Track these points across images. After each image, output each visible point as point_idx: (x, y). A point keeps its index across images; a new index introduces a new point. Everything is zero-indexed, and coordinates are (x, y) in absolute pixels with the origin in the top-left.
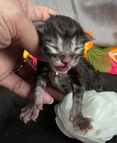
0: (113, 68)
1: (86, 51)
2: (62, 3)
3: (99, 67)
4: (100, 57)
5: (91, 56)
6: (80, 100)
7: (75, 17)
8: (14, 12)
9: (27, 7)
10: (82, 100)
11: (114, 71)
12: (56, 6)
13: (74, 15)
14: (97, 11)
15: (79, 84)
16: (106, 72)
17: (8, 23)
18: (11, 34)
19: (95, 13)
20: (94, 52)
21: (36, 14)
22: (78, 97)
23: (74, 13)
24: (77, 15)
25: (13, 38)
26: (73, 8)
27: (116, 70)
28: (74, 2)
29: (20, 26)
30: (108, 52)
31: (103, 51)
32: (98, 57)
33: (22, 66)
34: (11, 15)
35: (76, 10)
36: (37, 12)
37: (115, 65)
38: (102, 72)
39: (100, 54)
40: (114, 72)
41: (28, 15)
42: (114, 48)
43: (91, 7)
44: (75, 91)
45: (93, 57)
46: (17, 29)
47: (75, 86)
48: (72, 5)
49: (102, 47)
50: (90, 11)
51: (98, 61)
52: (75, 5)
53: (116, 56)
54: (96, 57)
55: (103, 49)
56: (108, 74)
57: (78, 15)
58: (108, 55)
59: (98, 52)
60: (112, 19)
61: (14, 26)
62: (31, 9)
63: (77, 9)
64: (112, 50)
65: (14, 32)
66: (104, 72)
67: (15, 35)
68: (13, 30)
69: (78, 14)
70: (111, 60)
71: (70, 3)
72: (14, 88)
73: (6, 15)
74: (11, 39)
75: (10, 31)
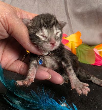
1: (76, 47)
2: (58, 10)
5: (80, 51)
7: (68, 21)
16: (91, 64)
19: (84, 18)
20: (82, 48)
23: (67, 18)
24: (70, 20)
28: (67, 9)
30: (93, 48)
32: (85, 52)
35: (69, 15)
37: (98, 58)
38: (87, 63)
39: (87, 50)
43: (81, 13)
46: (8, 24)
50: (80, 16)
51: (85, 55)
54: (83, 52)
58: (93, 50)
59: (85, 48)
66: (89, 64)
69: (70, 18)
70: (95, 55)
75: (3, 25)
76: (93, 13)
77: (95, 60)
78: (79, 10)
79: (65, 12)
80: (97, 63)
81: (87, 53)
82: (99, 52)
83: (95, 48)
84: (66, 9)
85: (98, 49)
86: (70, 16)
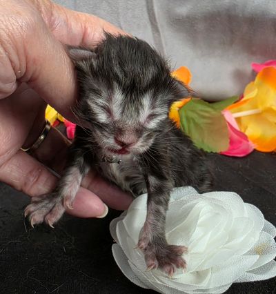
0: (232, 142)
1: (177, 109)
3: (203, 141)
4: (205, 121)
5: (188, 119)
6: (162, 209)
7: (155, 38)
8: (20, 21)
9: (52, 14)
10: (166, 209)
11: (234, 149)
12: (116, 15)
13: (153, 34)
14: (201, 26)
15: (161, 177)
16: (218, 151)
17: (8, 45)
18: (14, 69)
19: (195, 30)
20: (193, 111)
21: (71, 29)
22: (159, 203)
23: (153, 31)
24: (159, 35)
25: (20, 76)
26: (151, 21)
27: (238, 148)
28: (153, 7)
30: (223, 110)
31: (212, 108)
32: (200, 121)
33: (42, 137)
34: (14, 27)
35: (156, 23)
36: (73, 24)
37: (236, 137)
38: (209, 151)
39: (207, 115)
40: (235, 151)
41: (52, 31)
42: (235, 103)
43: (188, 17)
44: (152, 189)
45: (191, 121)
46: (27, 58)
47: (152, 180)
48: (149, 14)
49: (211, 101)
50: (187, 26)
51: (201, 128)
52: (154, 14)
53: (238, 120)
54: (196, 120)
55: (211, 105)
56: (222, 155)
57: (161, 34)
58: (223, 115)
59: (202, 111)
60: (232, 43)
61: (22, 51)
62: (59, 17)
63: (158, 20)
64: (231, 106)
65: (20, 65)
66: (214, 152)
67: (24, 70)
68: (19, 59)
70: (229, 128)
71: (145, 9)
72: (25, 184)
73: (4, 27)
74: (15, 78)
75: (11, 61)
76: (218, 19)
77: (229, 141)
78: (183, 10)
79: (146, 16)
81: (207, 124)
82: (236, 118)
84: (148, 7)
86: (159, 25)
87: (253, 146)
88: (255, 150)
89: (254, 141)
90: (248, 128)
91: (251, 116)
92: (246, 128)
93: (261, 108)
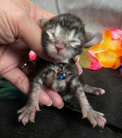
0: (92, 63)
18: (13, 33)
27: (96, 66)
29: (22, 27)
37: (94, 61)
38: (82, 67)
53: (97, 54)
55: (86, 49)
58: (88, 52)
61: (16, 26)
66: (84, 68)
68: (15, 29)
70: (91, 57)
77: (91, 63)
80: (93, 67)
82: (95, 54)
83: (90, 50)
85: (94, 50)
87: (102, 65)
88: (102, 67)
89: (102, 64)
90: (101, 58)
91: (102, 53)
92: (100, 58)
93: (106, 49)
